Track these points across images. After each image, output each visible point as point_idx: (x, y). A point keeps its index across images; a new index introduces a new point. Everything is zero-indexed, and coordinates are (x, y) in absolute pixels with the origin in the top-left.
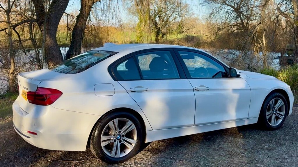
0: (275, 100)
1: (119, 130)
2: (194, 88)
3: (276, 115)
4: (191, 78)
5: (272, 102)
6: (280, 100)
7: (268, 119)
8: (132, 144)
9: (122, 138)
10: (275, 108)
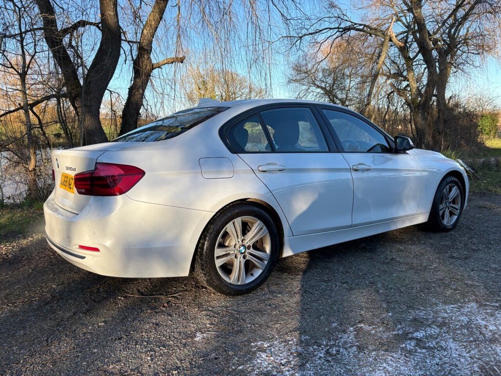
0: (449, 186)
1: (243, 238)
2: (351, 167)
3: (450, 209)
4: (344, 151)
5: (446, 189)
6: (455, 186)
7: (441, 216)
8: (263, 261)
9: (247, 251)
10: (448, 199)
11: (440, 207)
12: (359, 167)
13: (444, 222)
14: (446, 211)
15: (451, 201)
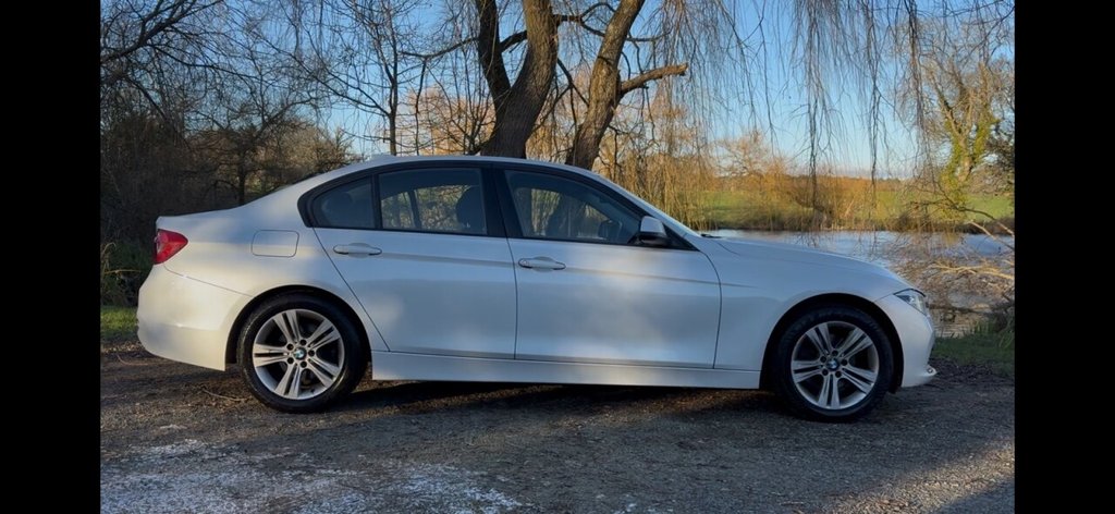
3: (842, 376)
4: (521, 236)
5: (818, 331)
6: (853, 329)
7: (803, 384)
8: (331, 376)
9: (308, 357)
10: (835, 353)
11: (795, 365)
12: (531, 263)
13: (817, 399)
14: (827, 379)
15: (847, 359)
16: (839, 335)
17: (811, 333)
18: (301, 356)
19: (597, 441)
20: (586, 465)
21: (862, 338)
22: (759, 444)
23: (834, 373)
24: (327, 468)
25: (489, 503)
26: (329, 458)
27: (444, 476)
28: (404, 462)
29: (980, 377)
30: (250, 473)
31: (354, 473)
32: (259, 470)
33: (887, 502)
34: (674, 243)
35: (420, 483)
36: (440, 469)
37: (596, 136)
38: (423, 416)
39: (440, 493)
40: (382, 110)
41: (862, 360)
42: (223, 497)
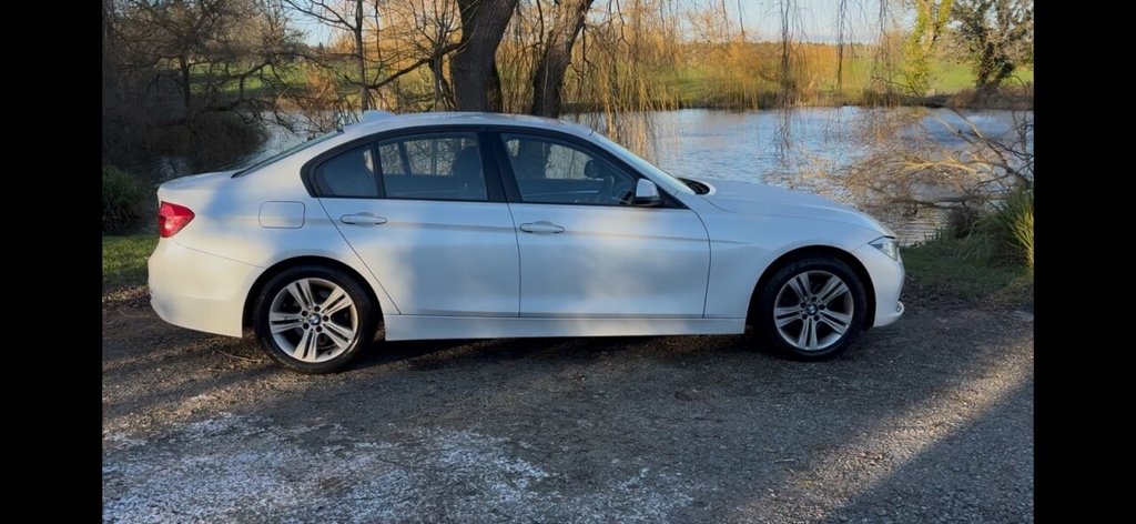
0: (812, 276)
1: (315, 305)
2: (519, 227)
4: (521, 201)
5: (798, 280)
6: (830, 277)
7: (784, 328)
8: (346, 339)
9: (323, 322)
10: (815, 299)
11: (778, 311)
12: (532, 228)
13: (796, 341)
14: (806, 322)
15: (825, 304)
16: (818, 283)
17: (793, 282)
18: (316, 321)
19: (602, 395)
20: (597, 425)
21: (839, 284)
22: (748, 391)
23: (812, 317)
24: (363, 441)
25: (520, 475)
26: (362, 429)
27: (472, 445)
28: (432, 430)
29: (941, 299)
30: (293, 451)
31: (390, 446)
32: (302, 446)
33: (864, 455)
34: (666, 202)
35: (453, 454)
36: (467, 436)
37: (567, 43)
38: (435, 372)
39: (473, 465)
40: (346, 24)
41: (838, 305)
42: (279, 481)
